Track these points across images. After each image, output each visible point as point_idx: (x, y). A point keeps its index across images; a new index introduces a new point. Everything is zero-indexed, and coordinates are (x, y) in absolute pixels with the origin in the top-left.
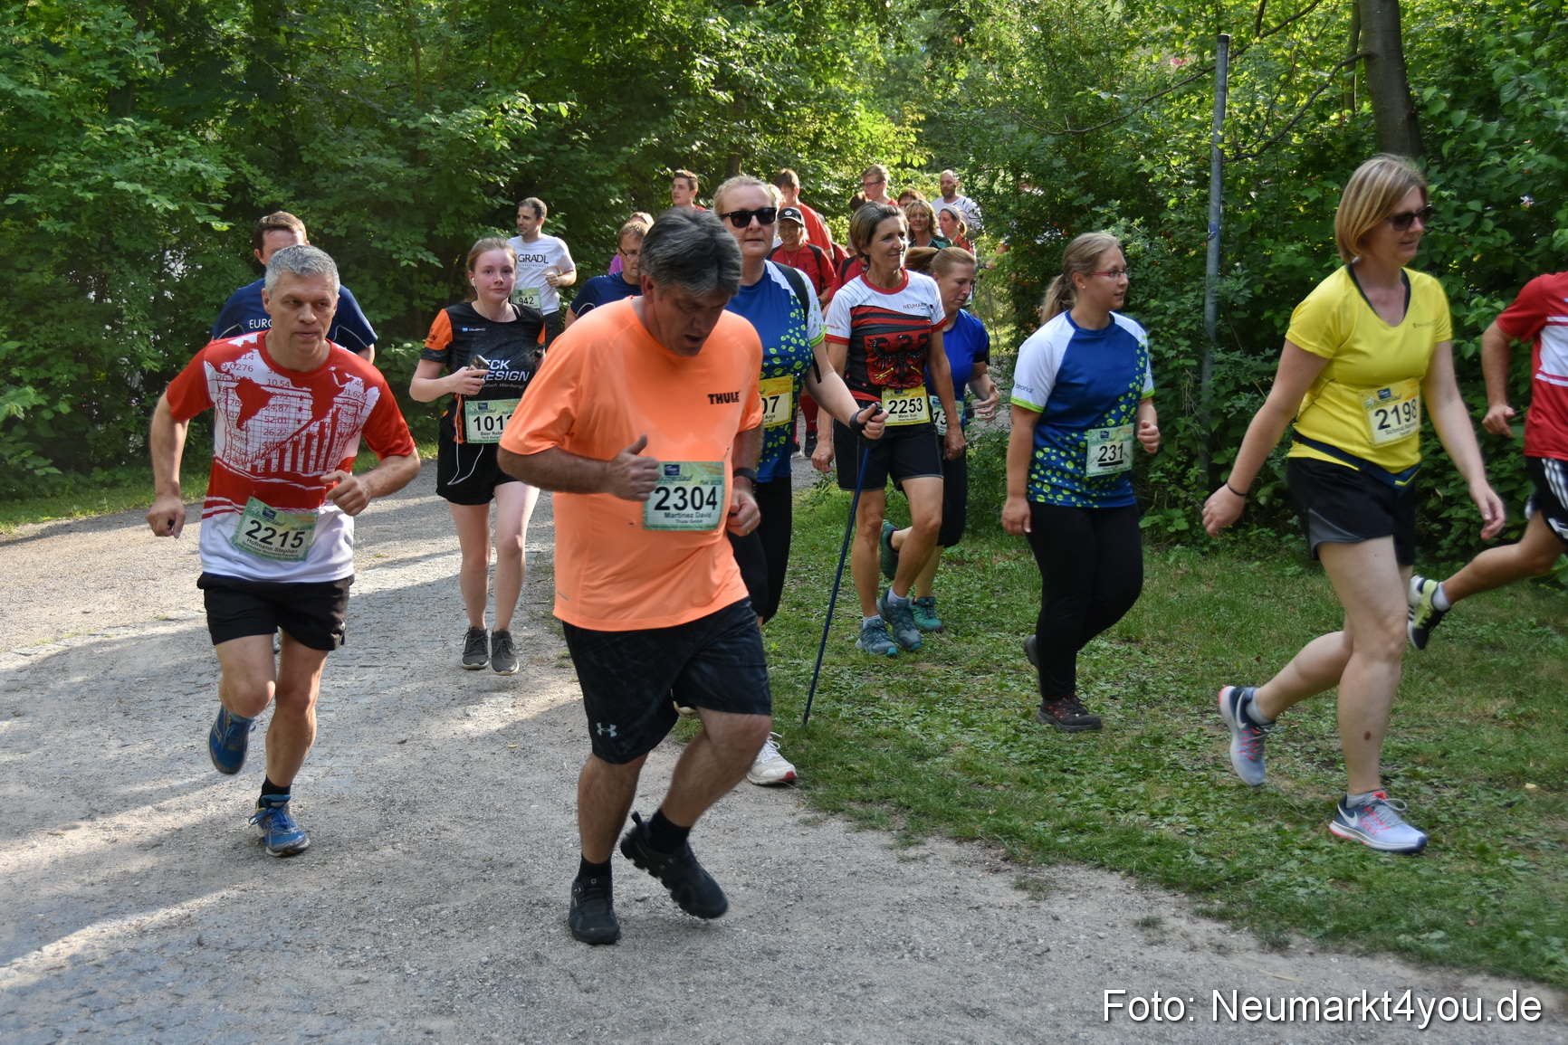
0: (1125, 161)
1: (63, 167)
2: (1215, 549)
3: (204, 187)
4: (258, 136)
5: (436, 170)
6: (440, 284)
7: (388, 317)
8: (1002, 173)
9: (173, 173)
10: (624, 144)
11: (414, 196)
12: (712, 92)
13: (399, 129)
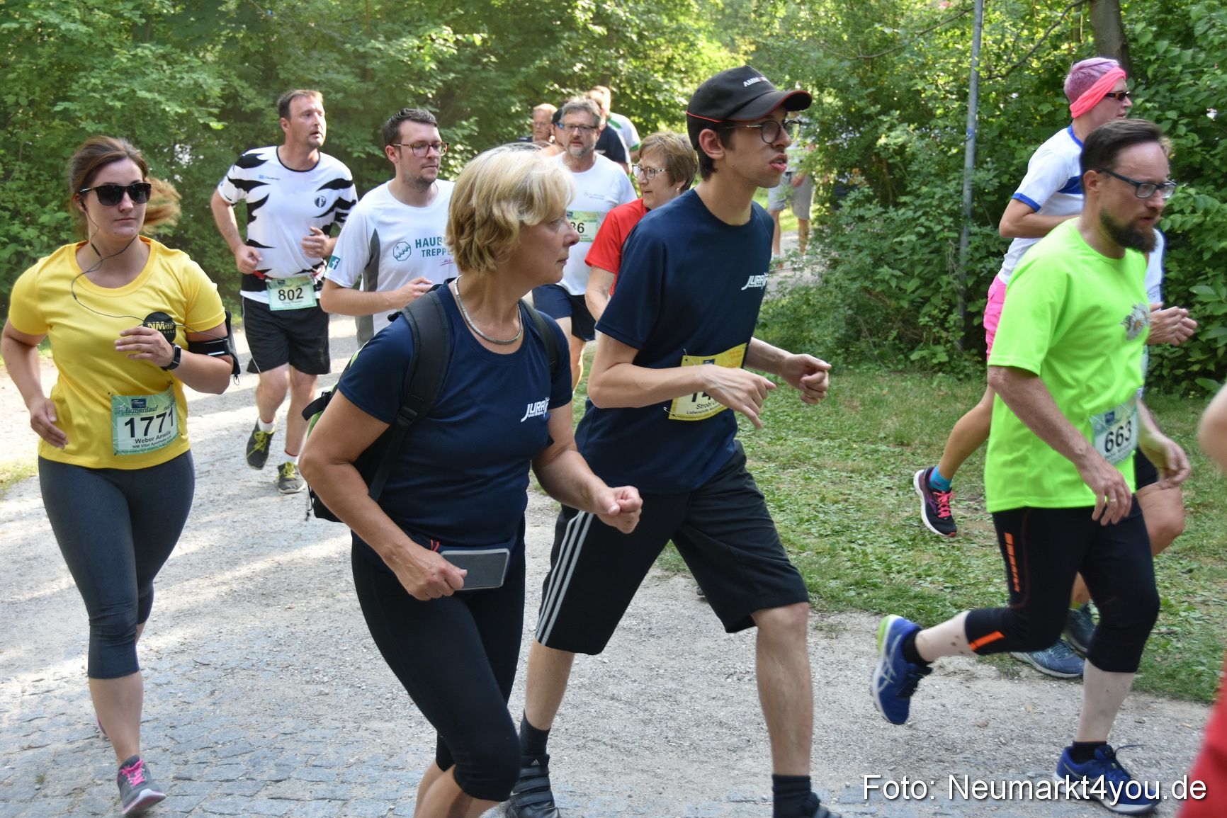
0: (904, 80)
1: (98, 81)
2: (967, 377)
3: (205, 96)
4: (246, 58)
5: (380, 84)
6: (383, 171)
9: (181, 85)
10: (522, 65)
11: (364, 104)
12: (591, 27)
13: (352, 52)
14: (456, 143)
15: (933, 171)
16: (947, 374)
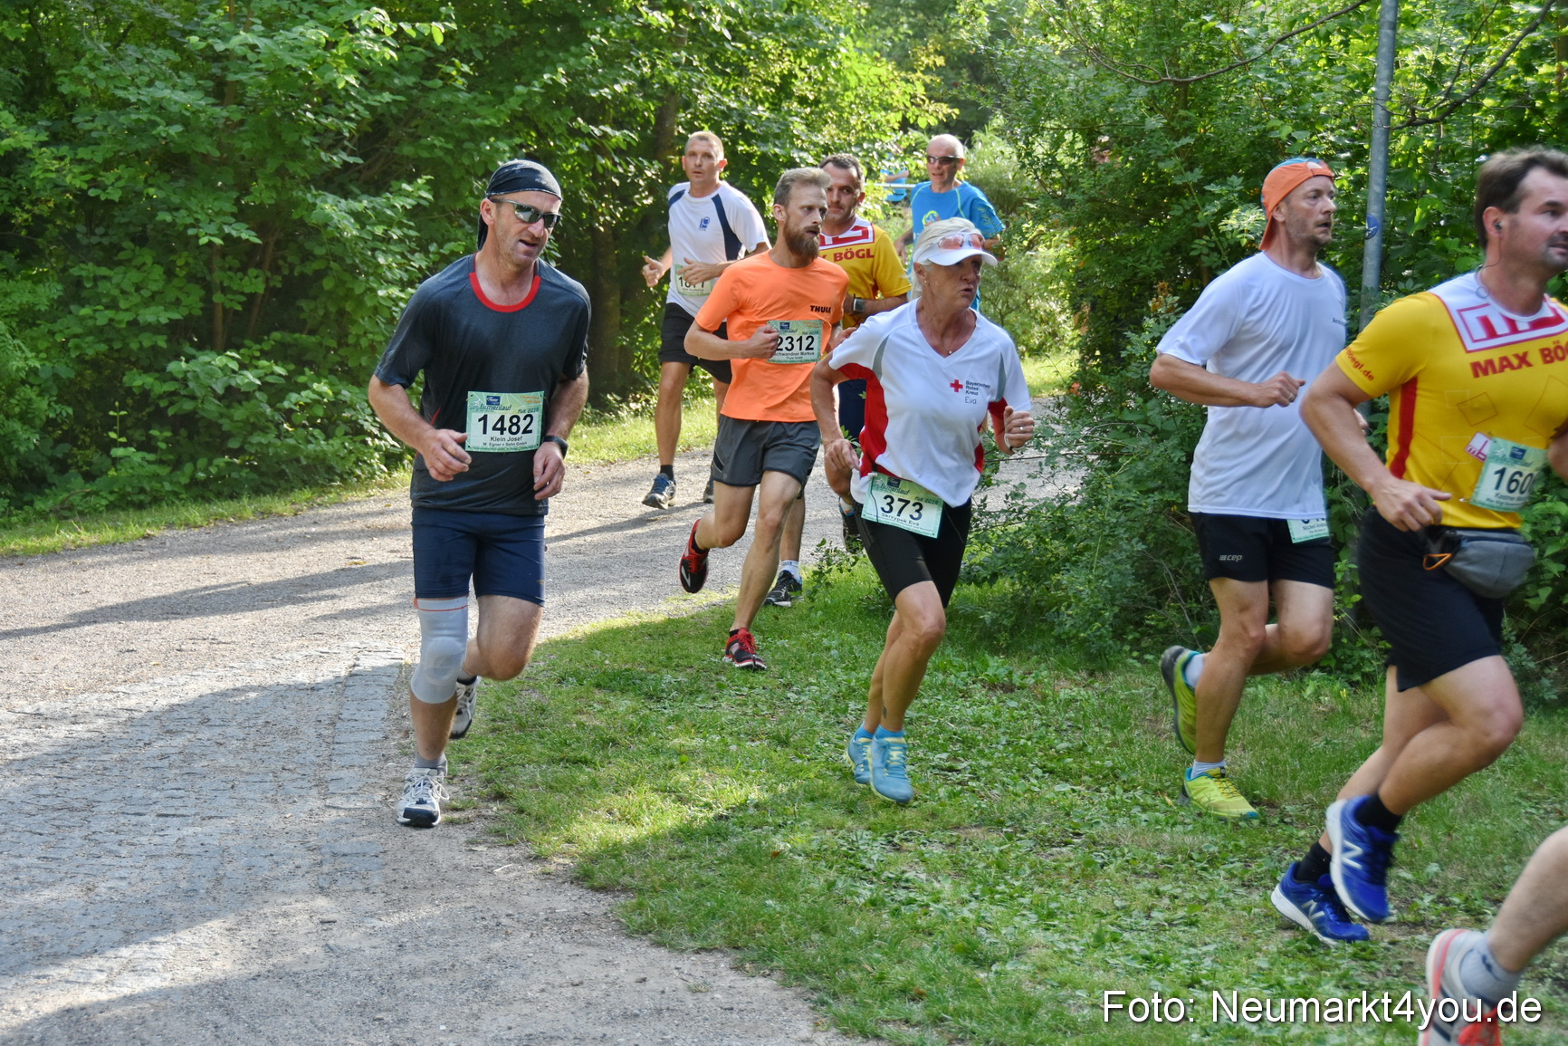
2: (1369, 678)
5: (253, 110)
6: (252, 272)
7: (176, 316)
8: (1068, 136)
10: (519, 84)
11: (220, 146)
12: (643, 10)
13: (201, 50)
14: (390, 223)
16: (1330, 673)
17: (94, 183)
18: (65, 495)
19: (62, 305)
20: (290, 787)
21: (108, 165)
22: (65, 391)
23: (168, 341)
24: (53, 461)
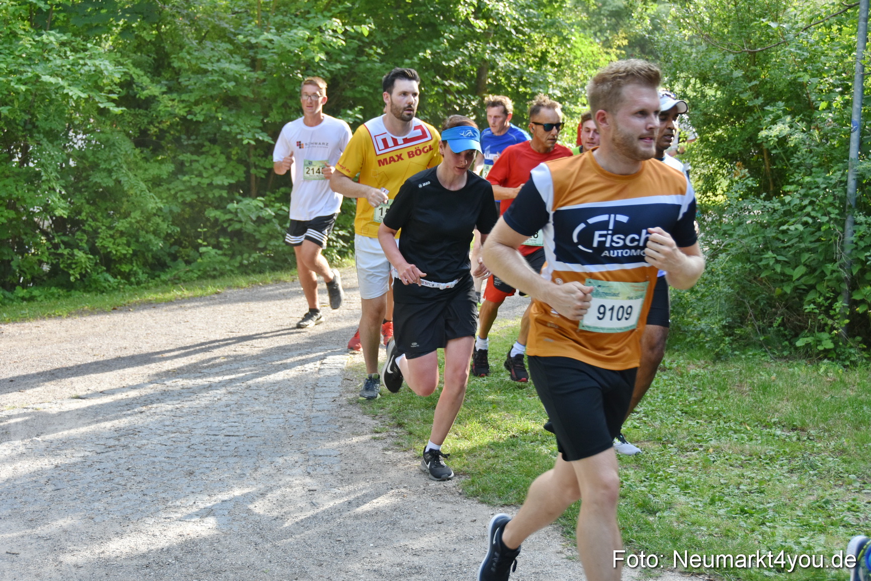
2: (854, 363)
3: (104, 82)
4: (139, 48)
5: (270, 73)
7: (233, 181)
8: (693, 81)
9: (82, 71)
10: (407, 58)
11: (253, 92)
12: (472, 20)
13: (244, 43)
15: (815, 163)
16: (833, 361)
17: (189, 112)
18: (176, 272)
19: (174, 175)
20: (292, 421)
21: (197, 103)
22: (176, 220)
23: (228, 193)
24: (170, 255)
